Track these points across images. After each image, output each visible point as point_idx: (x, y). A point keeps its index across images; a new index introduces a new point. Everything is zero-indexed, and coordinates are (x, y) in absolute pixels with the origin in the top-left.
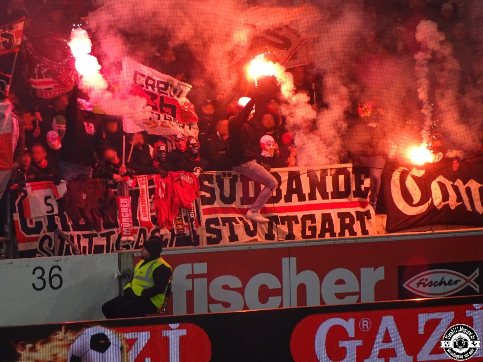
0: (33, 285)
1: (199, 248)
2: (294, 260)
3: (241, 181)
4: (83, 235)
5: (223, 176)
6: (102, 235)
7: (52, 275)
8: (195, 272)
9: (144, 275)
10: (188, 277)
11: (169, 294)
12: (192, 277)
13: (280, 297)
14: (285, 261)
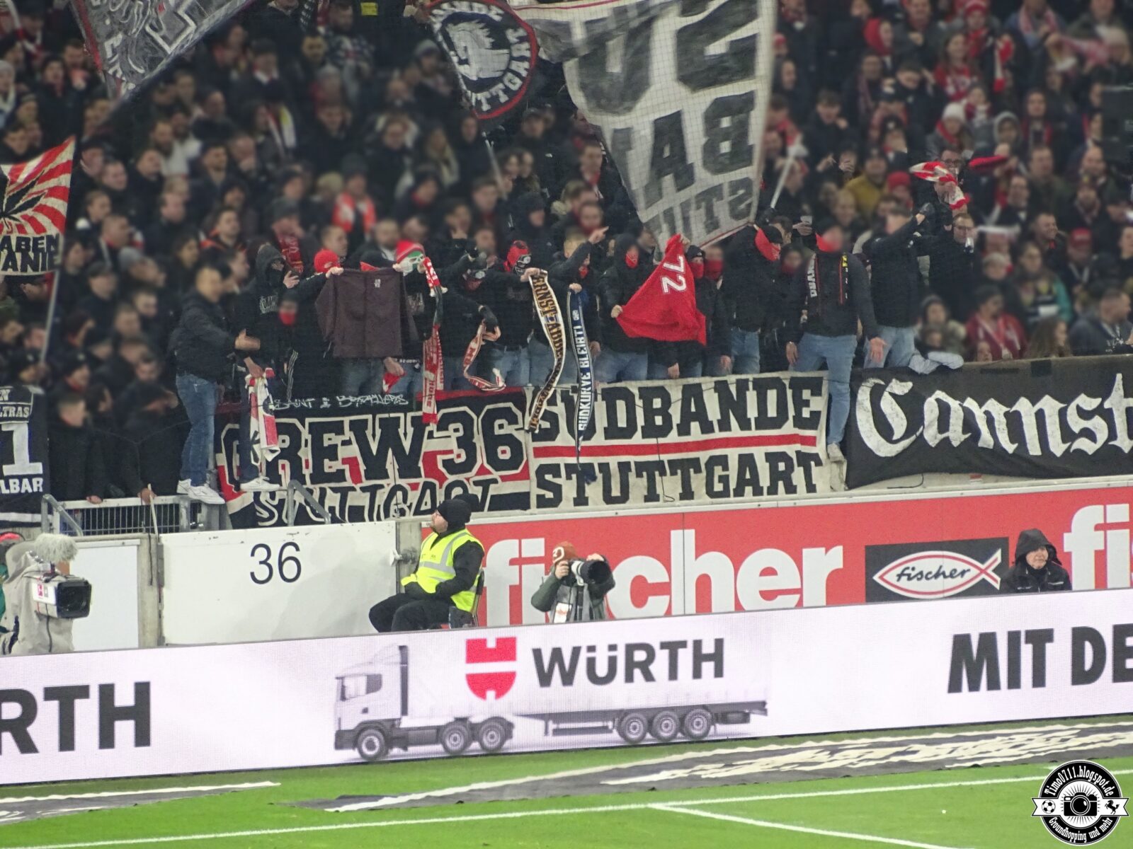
0: (252, 574)
1: (531, 514)
2: (690, 534)
3: (603, 399)
4: (332, 489)
5: (573, 392)
6: (364, 489)
7: (283, 558)
8: (524, 555)
9: (437, 561)
10: (513, 562)
11: (480, 590)
12: (518, 561)
13: (666, 598)
14: (676, 535)
